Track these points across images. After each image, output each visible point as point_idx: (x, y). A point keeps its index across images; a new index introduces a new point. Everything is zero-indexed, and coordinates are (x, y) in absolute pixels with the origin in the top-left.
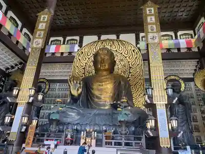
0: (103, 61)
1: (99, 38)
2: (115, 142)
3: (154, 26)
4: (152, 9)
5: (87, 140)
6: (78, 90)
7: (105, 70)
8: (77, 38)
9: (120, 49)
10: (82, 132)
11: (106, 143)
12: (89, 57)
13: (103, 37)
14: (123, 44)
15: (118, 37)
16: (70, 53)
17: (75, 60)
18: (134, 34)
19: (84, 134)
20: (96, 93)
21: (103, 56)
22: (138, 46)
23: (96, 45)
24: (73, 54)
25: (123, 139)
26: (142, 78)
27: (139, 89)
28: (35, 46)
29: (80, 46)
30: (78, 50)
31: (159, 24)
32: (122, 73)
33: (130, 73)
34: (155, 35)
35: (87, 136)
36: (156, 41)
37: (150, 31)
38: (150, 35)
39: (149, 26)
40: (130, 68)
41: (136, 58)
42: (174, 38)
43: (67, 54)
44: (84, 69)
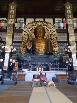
0: (40, 32)
1: (35, 20)
2: (55, 69)
3: (70, 16)
4: (69, 6)
5: (40, 69)
6: (30, 46)
7: (41, 37)
8: (23, 19)
9: (46, 26)
10: (37, 65)
11: (51, 70)
12: (30, 30)
13: (37, 20)
14: (47, 24)
15: (44, 20)
16: (20, 27)
17: (23, 31)
18: (52, 19)
19: (38, 66)
20: (37, 48)
21: (40, 30)
22: (54, 25)
23: (33, 24)
24: (22, 28)
25: (59, 67)
26: (56, 41)
27: (55, 46)
28: (10, 23)
29: (25, 24)
30: (24, 26)
31: (72, 14)
32: (47, 38)
33: (51, 38)
34: (71, 20)
35: (39, 67)
36: (71, 23)
37: (68, 17)
38: (69, 20)
39: (68, 15)
40: (51, 36)
41: (54, 31)
43: (18, 28)
44: (28, 36)
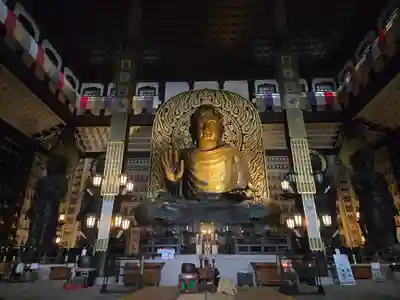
1: (191, 87)
2: (251, 247)
5: (205, 246)
8: (156, 85)
9: (227, 105)
12: (178, 117)
13: (199, 85)
14: (230, 98)
15: (221, 87)
16: (145, 110)
17: (155, 122)
18: (246, 81)
22: (254, 101)
23: (187, 98)
26: (261, 151)
27: (258, 168)
29: (162, 98)
30: (159, 106)
33: (243, 143)
35: (204, 241)
40: (243, 135)
41: (251, 120)
42: (307, 88)
44: (171, 136)
